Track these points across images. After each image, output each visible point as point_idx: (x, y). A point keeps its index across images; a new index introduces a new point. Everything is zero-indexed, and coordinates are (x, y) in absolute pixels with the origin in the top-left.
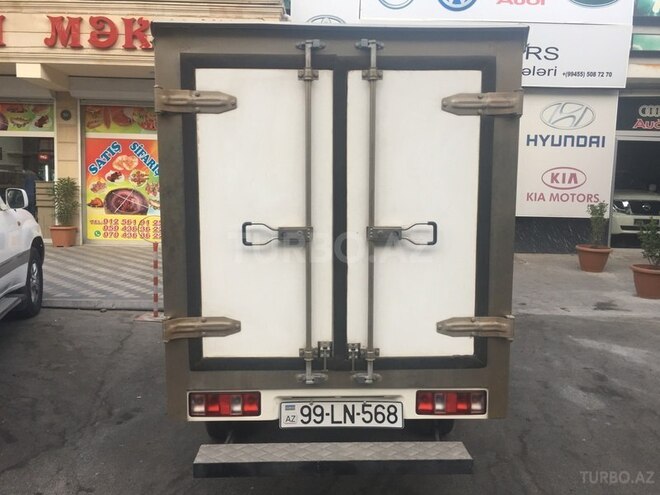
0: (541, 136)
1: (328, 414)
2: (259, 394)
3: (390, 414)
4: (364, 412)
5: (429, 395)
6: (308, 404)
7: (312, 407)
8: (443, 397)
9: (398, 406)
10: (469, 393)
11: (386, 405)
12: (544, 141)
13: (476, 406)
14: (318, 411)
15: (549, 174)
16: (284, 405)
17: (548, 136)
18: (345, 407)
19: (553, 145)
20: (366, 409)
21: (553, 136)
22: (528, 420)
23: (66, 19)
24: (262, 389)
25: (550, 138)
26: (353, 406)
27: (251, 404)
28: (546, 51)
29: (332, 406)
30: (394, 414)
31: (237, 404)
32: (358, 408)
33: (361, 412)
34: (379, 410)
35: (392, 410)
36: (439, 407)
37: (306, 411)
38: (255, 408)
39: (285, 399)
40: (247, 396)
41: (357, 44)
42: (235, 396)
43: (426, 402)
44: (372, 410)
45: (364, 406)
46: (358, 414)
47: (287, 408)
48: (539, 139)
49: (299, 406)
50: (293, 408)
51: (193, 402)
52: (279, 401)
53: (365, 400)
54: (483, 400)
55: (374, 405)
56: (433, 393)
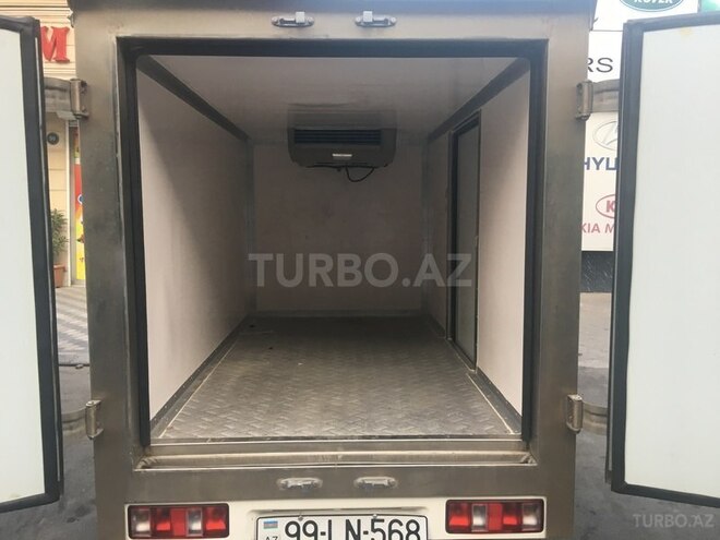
0: (594, 159)
1: (323, 534)
2: (227, 507)
3: (410, 532)
4: (374, 530)
5: (465, 506)
6: (295, 519)
7: (301, 524)
8: (483, 508)
9: (421, 522)
10: (519, 503)
11: (405, 520)
12: (598, 164)
13: (530, 520)
14: (310, 529)
15: (605, 201)
16: (261, 522)
17: (602, 159)
18: (348, 522)
19: (608, 168)
20: (377, 525)
21: (608, 159)
22: (593, 513)
23: (51, 30)
24: (231, 500)
25: (604, 161)
26: (359, 521)
27: (216, 520)
28: (599, 62)
29: (330, 522)
30: (416, 533)
31: (196, 520)
32: (366, 524)
33: (369, 529)
34: (395, 526)
35: (413, 527)
36: (478, 521)
37: (293, 529)
38: (220, 526)
39: (263, 513)
40: (210, 510)
41: (358, 19)
42: (193, 510)
43: (460, 515)
44: (384, 526)
45: (373, 521)
46: (366, 533)
47: (267, 525)
48: (592, 161)
49: (282, 522)
50: (275, 525)
51: (134, 519)
52: (256, 516)
53: (375, 513)
54: (538, 511)
55: (388, 519)
56: (470, 503)
